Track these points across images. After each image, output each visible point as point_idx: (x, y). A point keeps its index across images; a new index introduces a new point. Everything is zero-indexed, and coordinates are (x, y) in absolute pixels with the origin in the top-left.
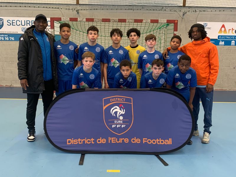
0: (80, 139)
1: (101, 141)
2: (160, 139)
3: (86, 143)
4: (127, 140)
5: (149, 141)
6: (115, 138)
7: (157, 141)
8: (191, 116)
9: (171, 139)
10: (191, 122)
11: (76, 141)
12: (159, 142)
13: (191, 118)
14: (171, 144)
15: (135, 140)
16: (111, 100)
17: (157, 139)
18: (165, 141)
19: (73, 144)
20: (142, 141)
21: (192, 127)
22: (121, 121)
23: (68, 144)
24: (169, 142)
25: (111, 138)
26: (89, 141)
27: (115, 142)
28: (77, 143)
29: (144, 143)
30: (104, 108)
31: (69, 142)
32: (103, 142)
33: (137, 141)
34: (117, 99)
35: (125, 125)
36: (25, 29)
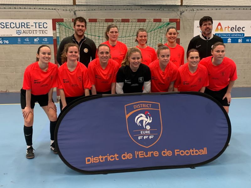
1: (126, 156)
2: (194, 149)
4: (157, 154)
5: (182, 153)
6: (143, 152)
7: (190, 152)
8: (227, 121)
9: (206, 148)
10: (226, 127)
11: (97, 159)
12: (193, 153)
14: (206, 154)
16: (135, 107)
17: (191, 149)
19: (93, 162)
20: (174, 153)
21: (228, 133)
22: (148, 131)
23: (87, 163)
24: (204, 152)
25: (138, 152)
26: (112, 158)
27: (143, 157)
29: (176, 155)
30: (127, 116)
31: (89, 160)
32: (129, 157)
33: (168, 153)
34: (142, 105)
35: (153, 136)
36: (20, 31)
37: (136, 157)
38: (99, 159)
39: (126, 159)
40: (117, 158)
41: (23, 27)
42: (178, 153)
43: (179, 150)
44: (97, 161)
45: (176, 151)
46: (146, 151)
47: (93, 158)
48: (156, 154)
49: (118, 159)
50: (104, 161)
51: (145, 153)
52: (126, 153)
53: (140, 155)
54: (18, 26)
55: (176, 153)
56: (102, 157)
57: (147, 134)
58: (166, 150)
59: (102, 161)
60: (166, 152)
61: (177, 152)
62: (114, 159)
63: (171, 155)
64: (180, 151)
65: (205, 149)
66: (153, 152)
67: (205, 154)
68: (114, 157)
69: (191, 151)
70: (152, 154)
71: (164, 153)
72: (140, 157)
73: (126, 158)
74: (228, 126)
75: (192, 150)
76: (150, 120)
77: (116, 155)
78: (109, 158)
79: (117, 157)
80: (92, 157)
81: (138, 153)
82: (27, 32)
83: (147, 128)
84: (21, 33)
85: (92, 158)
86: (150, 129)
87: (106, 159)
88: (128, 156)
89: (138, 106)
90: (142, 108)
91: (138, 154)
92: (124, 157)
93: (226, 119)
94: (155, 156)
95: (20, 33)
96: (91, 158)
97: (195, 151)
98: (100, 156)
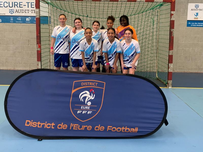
3: (45, 127)
4: (90, 128)
23: (26, 125)
24: (135, 130)
27: (77, 129)
30: (73, 91)
32: (64, 128)
33: (100, 128)
34: (89, 83)
35: (92, 112)
36: (13, 10)
37: (70, 129)
38: (37, 124)
39: (61, 129)
40: (53, 127)
41: (16, 6)
42: (110, 129)
43: (111, 127)
44: (35, 126)
45: (109, 127)
46: (81, 124)
47: (33, 122)
50: (41, 127)
51: (79, 126)
52: (62, 123)
53: (74, 127)
54: (11, 6)
55: (108, 129)
56: (40, 123)
58: (99, 125)
59: (39, 127)
62: (50, 127)
63: (103, 130)
65: (137, 128)
66: (87, 126)
68: (50, 125)
71: (97, 128)
72: (74, 129)
76: (93, 97)
77: (53, 124)
81: (74, 125)
82: (20, 12)
83: (88, 104)
84: (14, 12)
86: (91, 105)
88: (63, 126)
89: (85, 84)
90: (89, 85)
91: (72, 126)
92: (60, 126)
94: (88, 130)
95: (12, 13)
96: (31, 121)
97: (126, 129)
98: (39, 122)
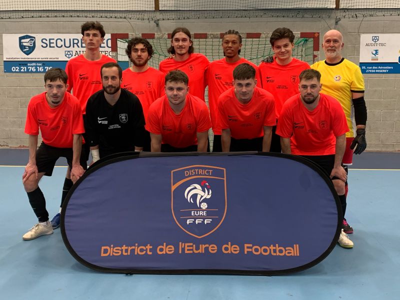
0: (126, 246)
1: (164, 250)
2: (277, 245)
3: (136, 254)
5: (257, 250)
6: (192, 244)
7: (270, 250)
8: (334, 202)
9: (297, 245)
10: (335, 214)
11: (119, 250)
12: (275, 251)
13: (335, 206)
14: (298, 255)
15: (230, 249)
16: (187, 173)
17: (272, 246)
18: (287, 248)
19: (111, 255)
20: (242, 249)
21: (337, 224)
22: (203, 211)
23: (103, 255)
24: (294, 251)
25: (183, 244)
26: (142, 250)
27: (192, 252)
28: (120, 254)
29: (246, 253)
30: (173, 188)
31: (106, 251)
32: (169, 251)
33: (232, 249)
34: (198, 171)
35: (211, 220)
37: (180, 252)
38: (122, 250)
39: (163, 254)
40: (150, 251)
42: (250, 250)
43: (251, 245)
44: (118, 253)
47: (114, 247)
48: (213, 249)
49: (151, 253)
50: (129, 254)
51: (194, 245)
52: (165, 244)
53: (186, 248)
55: (246, 250)
56: (127, 248)
57: (201, 216)
58: (230, 243)
59: (125, 254)
60: (229, 247)
61: (248, 248)
62: (145, 252)
63: (238, 252)
64: (253, 246)
65: (296, 247)
66: (208, 246)
67: (296, 255)
68: (145, 249)
69: (272, 247)
70: (206, 249)
71: (226, 249)
72: (186, 252)
73: (164, 252)
74: (337, 212)
75: (274, 246)
76: (208, 194)
77: (149, 247)
78: (137, 251)
79: (150, 249)
80: (112, 246)
85: (112, 248)
87: (133, 250)
88: (167, 249)
89: (191, 173)
90: (198, 175)
91: (183, 247)
92: (161, 250)
93: (334, 200)
94: (210, 253)
96: (110, 247)
97: (278, 249)
98: (124, 246)
